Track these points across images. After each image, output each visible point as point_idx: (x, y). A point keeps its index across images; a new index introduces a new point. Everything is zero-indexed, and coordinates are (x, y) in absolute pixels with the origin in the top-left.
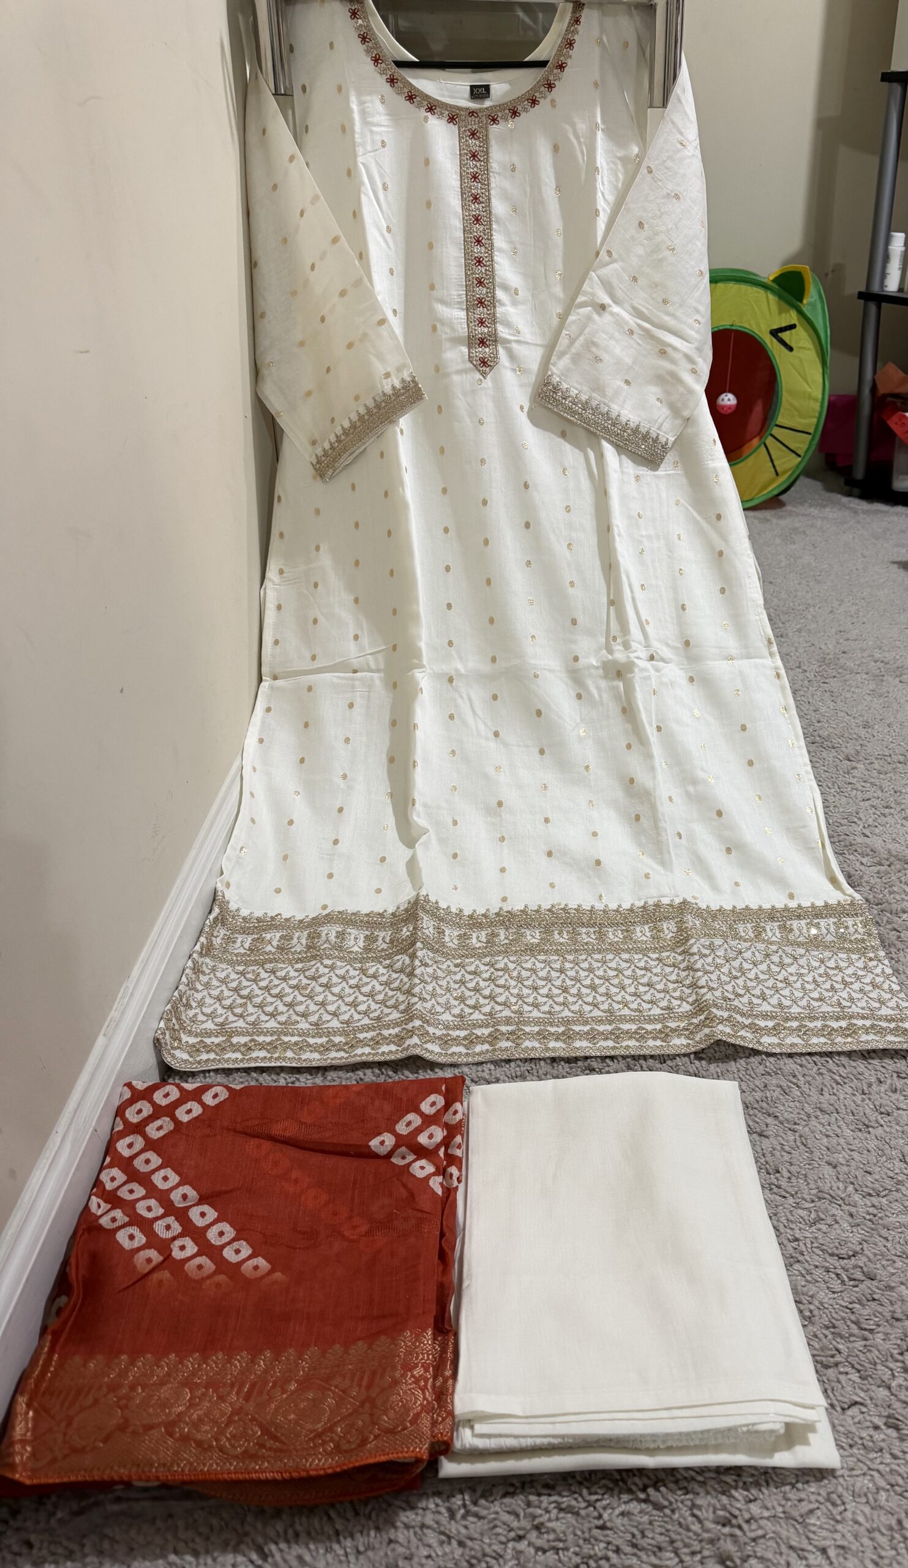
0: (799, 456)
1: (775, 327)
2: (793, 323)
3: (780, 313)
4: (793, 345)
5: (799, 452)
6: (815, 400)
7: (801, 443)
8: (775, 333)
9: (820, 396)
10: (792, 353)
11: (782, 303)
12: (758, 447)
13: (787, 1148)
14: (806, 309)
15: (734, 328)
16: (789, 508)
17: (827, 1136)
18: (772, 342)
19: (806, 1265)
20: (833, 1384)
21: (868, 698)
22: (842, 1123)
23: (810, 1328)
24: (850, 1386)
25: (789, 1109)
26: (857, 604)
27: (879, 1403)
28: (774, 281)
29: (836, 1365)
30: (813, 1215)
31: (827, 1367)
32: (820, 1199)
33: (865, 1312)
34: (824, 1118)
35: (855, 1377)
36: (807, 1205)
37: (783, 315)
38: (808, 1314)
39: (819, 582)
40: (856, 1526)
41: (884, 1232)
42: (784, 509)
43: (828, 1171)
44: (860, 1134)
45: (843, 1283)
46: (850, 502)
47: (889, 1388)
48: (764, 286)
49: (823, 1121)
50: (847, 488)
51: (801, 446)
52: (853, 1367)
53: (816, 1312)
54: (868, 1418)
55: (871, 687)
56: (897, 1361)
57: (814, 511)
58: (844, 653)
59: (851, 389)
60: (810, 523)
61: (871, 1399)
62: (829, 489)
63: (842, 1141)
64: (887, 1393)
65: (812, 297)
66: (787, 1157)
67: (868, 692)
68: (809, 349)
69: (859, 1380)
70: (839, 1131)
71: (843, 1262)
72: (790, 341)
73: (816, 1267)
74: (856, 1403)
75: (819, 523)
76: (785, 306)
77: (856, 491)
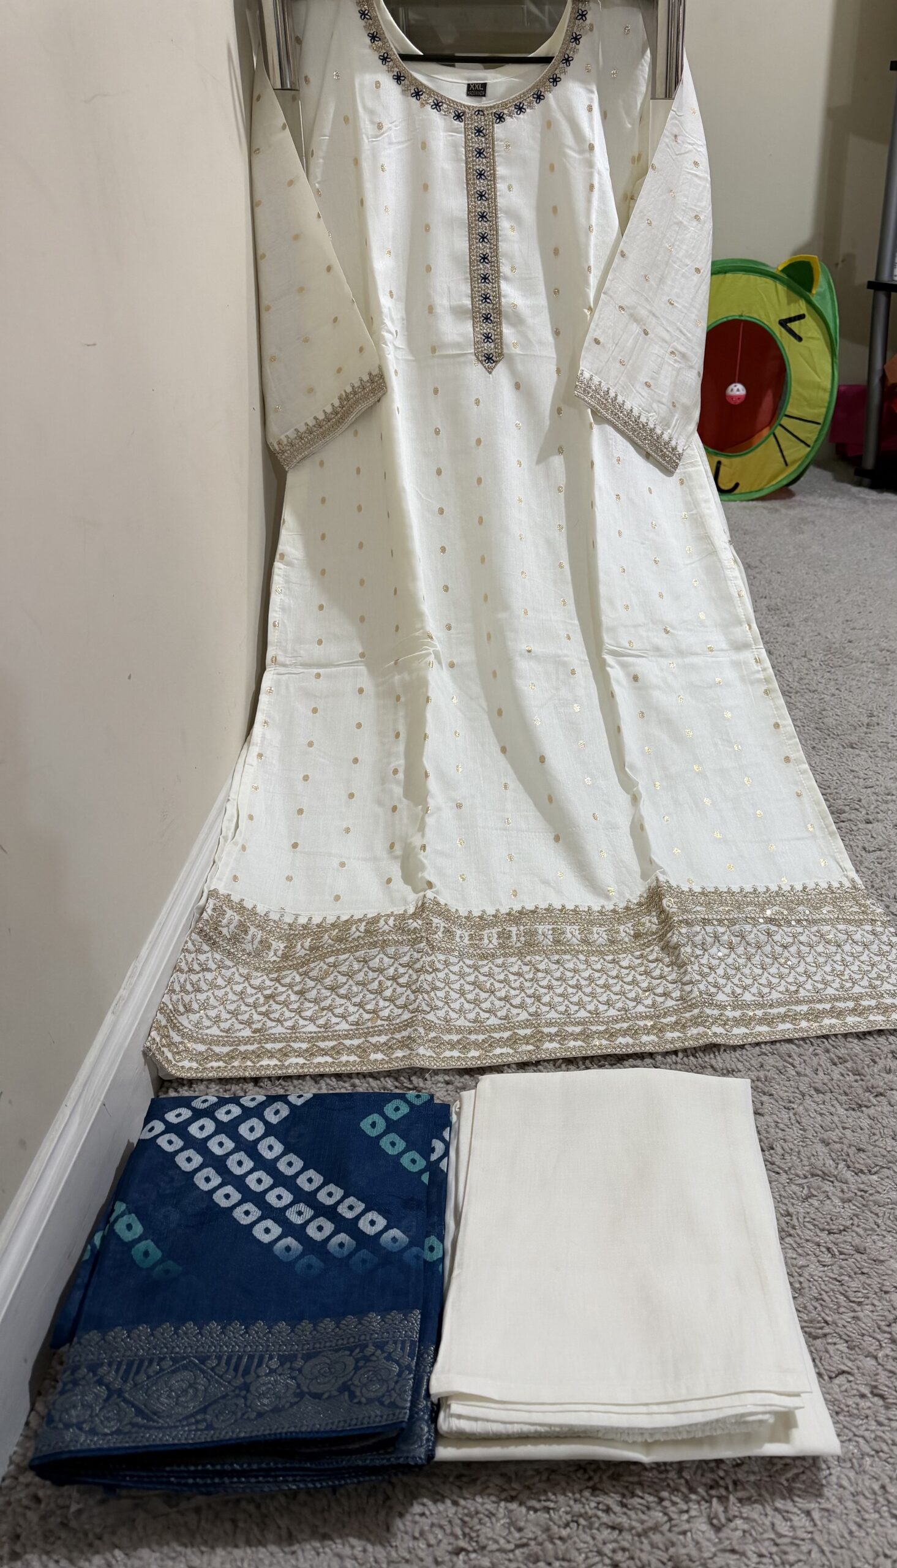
0: (809, 446)
1: (784, 317)
2: (802, 313)
3: (789, 303)
4: (802, 335)
5: (808, 443)
6: (824, 390)
7: (811, 433)
8: (783, 323)
9: (829, 386)
10: (801, 343)
11: (792, 294)
12: (769, 436)
13: (781, 1126)
14: (815, 299)
15: (743, 318)
16: (798, 498)
17: (821, 1114)
18: (781, 332)
19: (798, 1239)
20: (821, 1354)
21: (873, 686)
22: (836, 1102)
23: (801, 1300)
24: (838, 1355)
25: (784, 1088)
26: (864, 594)
27: (865, 1372)
28: (784, 270)
29: (825, 1335)
30: (805, 1191)
31: (816, 1338)
32: (813, 1175)
33: (853, 1284)
34: (819, 1098)
35: (843, 1347)
36: (801, 1181)
37: (792, 305)
38: (797, 1285)
39: (826, 572)
40: (841, 1490)
41: (875, 1209)
42: (793, 499)
43: (820, 1148)
44: (853, 1113)
45: (833, 1256)
46: (859, 492)
47: (876, 1358)
48: (773, 276)
49: (817, 1100)
50: (857, 478)
51: (809, 435)
52: (841, 1337)
53: (805, 1285)
54: (855, 1387)
55: (876, 676)
56: (885, 1332)
57: (823, 501)
58: (850, 642)
59: (860, 378)
60: (819, 513)
61: (858, 1368)
62: (839, 479)
63: (836, 1119)
64: (873, 1362)
65: (821, 287)
66: (781, 1134)
67: (873, 680)
68: (818, 339)
69: (846, 1350)
70: (833, 1110)
71: (832, 1237)
72: (800, 331)
73: (807, 1241)
74: (843, 1372)
75: (828, 513)
76: (794, 296)
77: (867, 481)
